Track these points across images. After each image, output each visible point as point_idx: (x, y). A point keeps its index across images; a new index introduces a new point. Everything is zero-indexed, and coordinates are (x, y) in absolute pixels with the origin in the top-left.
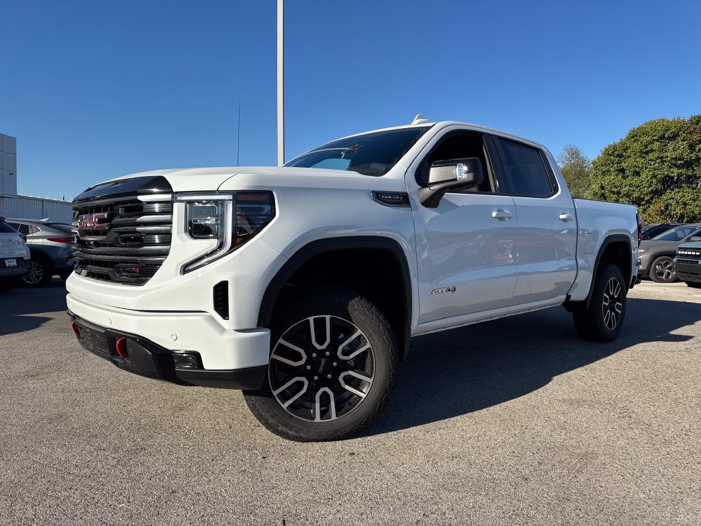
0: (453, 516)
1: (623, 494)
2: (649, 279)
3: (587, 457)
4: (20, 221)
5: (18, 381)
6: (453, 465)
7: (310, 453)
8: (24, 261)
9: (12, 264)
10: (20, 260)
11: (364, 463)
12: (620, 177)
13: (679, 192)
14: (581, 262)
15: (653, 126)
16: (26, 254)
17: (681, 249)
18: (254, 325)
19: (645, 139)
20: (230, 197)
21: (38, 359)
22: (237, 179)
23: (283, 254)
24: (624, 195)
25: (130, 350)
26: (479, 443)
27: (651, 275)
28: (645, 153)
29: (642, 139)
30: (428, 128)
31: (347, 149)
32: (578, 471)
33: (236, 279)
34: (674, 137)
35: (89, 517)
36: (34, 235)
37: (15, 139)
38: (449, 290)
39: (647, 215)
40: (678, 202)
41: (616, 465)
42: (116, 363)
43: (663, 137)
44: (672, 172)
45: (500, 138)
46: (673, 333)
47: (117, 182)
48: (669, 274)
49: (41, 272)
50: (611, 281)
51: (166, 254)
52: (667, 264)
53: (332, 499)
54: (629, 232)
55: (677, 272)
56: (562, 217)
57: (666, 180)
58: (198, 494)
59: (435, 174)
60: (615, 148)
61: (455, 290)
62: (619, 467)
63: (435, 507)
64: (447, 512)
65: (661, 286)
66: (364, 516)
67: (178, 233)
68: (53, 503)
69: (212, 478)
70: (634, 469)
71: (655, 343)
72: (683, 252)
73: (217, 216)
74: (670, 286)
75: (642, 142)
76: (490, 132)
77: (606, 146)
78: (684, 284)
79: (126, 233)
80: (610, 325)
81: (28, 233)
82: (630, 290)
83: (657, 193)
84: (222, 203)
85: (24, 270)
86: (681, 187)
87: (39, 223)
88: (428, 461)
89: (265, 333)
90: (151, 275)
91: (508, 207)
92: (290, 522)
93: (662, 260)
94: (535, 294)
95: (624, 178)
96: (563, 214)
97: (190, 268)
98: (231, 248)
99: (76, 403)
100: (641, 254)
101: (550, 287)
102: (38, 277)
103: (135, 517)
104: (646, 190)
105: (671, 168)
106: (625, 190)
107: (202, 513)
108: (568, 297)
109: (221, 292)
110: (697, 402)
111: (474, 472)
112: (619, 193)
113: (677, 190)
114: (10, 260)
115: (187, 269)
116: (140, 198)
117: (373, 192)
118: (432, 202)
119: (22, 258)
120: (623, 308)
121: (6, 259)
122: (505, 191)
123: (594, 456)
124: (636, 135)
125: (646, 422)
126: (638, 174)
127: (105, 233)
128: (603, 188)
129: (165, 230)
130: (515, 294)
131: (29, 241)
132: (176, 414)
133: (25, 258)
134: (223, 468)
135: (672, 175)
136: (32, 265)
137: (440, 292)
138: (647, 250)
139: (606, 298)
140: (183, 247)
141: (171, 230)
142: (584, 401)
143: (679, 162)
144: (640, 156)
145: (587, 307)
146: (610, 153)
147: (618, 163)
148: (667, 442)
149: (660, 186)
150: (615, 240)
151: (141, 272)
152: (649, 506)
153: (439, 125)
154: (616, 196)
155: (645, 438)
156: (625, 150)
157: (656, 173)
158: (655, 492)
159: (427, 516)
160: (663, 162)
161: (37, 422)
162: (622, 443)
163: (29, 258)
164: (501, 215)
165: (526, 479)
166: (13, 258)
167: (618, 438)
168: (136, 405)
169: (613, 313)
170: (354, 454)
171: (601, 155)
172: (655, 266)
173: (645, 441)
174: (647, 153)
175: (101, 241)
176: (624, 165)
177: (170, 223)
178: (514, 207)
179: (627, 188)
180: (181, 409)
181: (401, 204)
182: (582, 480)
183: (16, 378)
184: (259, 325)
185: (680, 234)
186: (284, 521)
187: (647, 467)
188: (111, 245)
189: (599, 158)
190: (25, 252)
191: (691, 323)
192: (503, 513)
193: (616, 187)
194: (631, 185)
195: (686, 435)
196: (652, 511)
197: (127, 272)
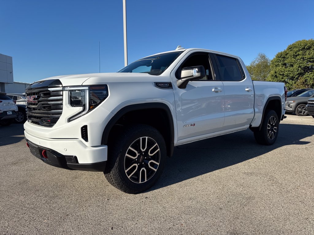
0: (186, 226)
1: (263, 216)
2: (295, 114)
3: (250, 198)
4: (13, 94)
5: (9, 166)
6: (190, 203)
7: (128, 197)
8: (16, 112)
9: (10, 114)
10: (13, 111)
11: (151, 202)
12: (284, 67)
13: (311, 74)
14: (256, 110)
15: (299, 43)
16: (16, 109)
17: (309, 101)
18: (100, 144)
19: (296, 50)
20: (87, 88)
21: (18, 156)
22: (90, 80)
23: (112, 112)
24: (286, 75)
25: (48, 155)
26: (203, 193)
27: (296, 113)
28: (295, 56)
29: (294, 49)
30: (183, 52)
31: (154, 59)
32: (245, 205)
33: (90, 124)
34: (309, 48)
35: (30, 226)
36: (20, 100)
37: (11, 57)
38: (192, 125)
39: (296, 85)
40: (311, 79)
41: (262, 203)
42: (43, 160)
43: (304, 48)
44: (308, 65)
45: (217, 55)
46: (301, 140)
47: (41, 82)
48: (304, 112)
49: (23, 117)
50: (271, 118)
51: (61, 113)
52: (304, 107)
53: (134, 218)
54: (280, 95)
55: (308, 111)
56: (246, 89)
57: (306, 68)
58: (78, 216)
59: (184, 73)
60: (281, 54)
61: (194, 125)
62: (264, 203)
63: (179, 222)
64: (184, 224)
65: (301, 118)
66: (147, 226)
67: (66, 104)
68: (17, 220)
69: (84, 209)
70: (270, 205)
71: (292, 145)
72: (310, 102)
73: (82, 96)
74: (305, 118)
75: (294, 51)
76: (212, 52)
77: (277, 53)
78: (311, 117)
79: (45, 104)
80: (271, 137)
81: (17, 100)
82: (281, 121)
83: (301, 74)
84: (83, 91)
85: (15, 116)
86: (312, 72)
87: (21, 95)
88: (179, 201)
89: (105, 148)
90: (55, 123)
91: (220, 86)
92: (115, 228)
93: (301, 106)
94: (237, 124)
95: (286, 68)
96: (247, 88)
97: (71, 119)
98: (88, 110)
99: (32, 176)
100: (292, 103)
101: (245, 121)
102: (22, 119)
103: (50, 226)
104: (296, 73)
105: (308, 62)
106: (286, 73)
107: (78, 225)
108: (251, 125)
109: (84, 131)
110: (305, 173)
111: (199, 206)
112: (283, 75)
113: (311, 73)
114: (9, 112)
115: (70, 120)
116: (49, 89)
117: (155, 83)
118: (183, 86)
119: (14, 111)
120: (277, 130)
121: (7, 111)
122: (219, 79)
123: (254, 198)
124: (291, 48)
125: (280, 183)
126: (292, 66)
127: (37, 104)
128: (276, 72)
129: (60, 103)
130: (224, 126)
131: (17, 103)
132: (73, 181)
133: (16, 111)
134: (90, 204)
135: (308, 66)
136: (19, 114)
137: (187, 126)
138: (294, 101)
139: (269, 126)
140: (68, 110)
141: (62, 103)
142: (254, 173)
143: (312, 60)
144: (293, 58)
145: (260, 130)
146: (279, 56)
147: (283, 61)
148: (288, 192)
149: (302, 71)
150: (273, 99)
151: (51, 122)
152: (274, 221)
153: (188, 50)
154: (282, 76)
155: (278, 190)
156: (286, 54)
157: (301, 65)
158: (278, 215)
159: (174, 226)
160: (304, 60)
161: (14, 184)
162: (267, 192)
163: (18, 110)
164: (216, 90)
165: (221, 209)
166: (10, 111)
167: (266, 190)
168: (57, 176)
169: (273, 132)
170: (147, 198)
171: (275, 58)
172: (298, 109)
173: (278, 192)
174: (296, 56)
175: (36, 108)
176: (286, 62)
177: (62, 100)
178: (223, 87)
179: (287, 72)
180: (76, 178)
181: (168, 88)
182: (246, 209)
183: (8, 165)
184: (102, 144)
185: (310, 93)
186: (112, 228)
187: (276, 203)
188: (39, 110)
189: (274, 59)
190: (15, 108)
191: (311, 135)
192: (208, 224)
193: (282, 72)
194: (289, 71)
195: (297, 188)
196: (275, 224)
197: (46, 121)
